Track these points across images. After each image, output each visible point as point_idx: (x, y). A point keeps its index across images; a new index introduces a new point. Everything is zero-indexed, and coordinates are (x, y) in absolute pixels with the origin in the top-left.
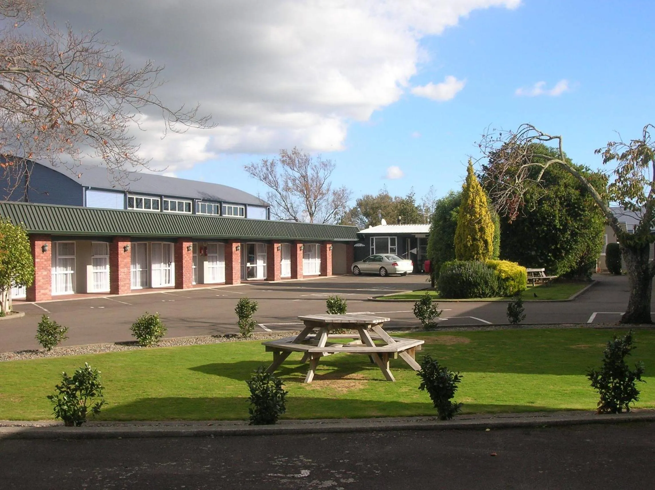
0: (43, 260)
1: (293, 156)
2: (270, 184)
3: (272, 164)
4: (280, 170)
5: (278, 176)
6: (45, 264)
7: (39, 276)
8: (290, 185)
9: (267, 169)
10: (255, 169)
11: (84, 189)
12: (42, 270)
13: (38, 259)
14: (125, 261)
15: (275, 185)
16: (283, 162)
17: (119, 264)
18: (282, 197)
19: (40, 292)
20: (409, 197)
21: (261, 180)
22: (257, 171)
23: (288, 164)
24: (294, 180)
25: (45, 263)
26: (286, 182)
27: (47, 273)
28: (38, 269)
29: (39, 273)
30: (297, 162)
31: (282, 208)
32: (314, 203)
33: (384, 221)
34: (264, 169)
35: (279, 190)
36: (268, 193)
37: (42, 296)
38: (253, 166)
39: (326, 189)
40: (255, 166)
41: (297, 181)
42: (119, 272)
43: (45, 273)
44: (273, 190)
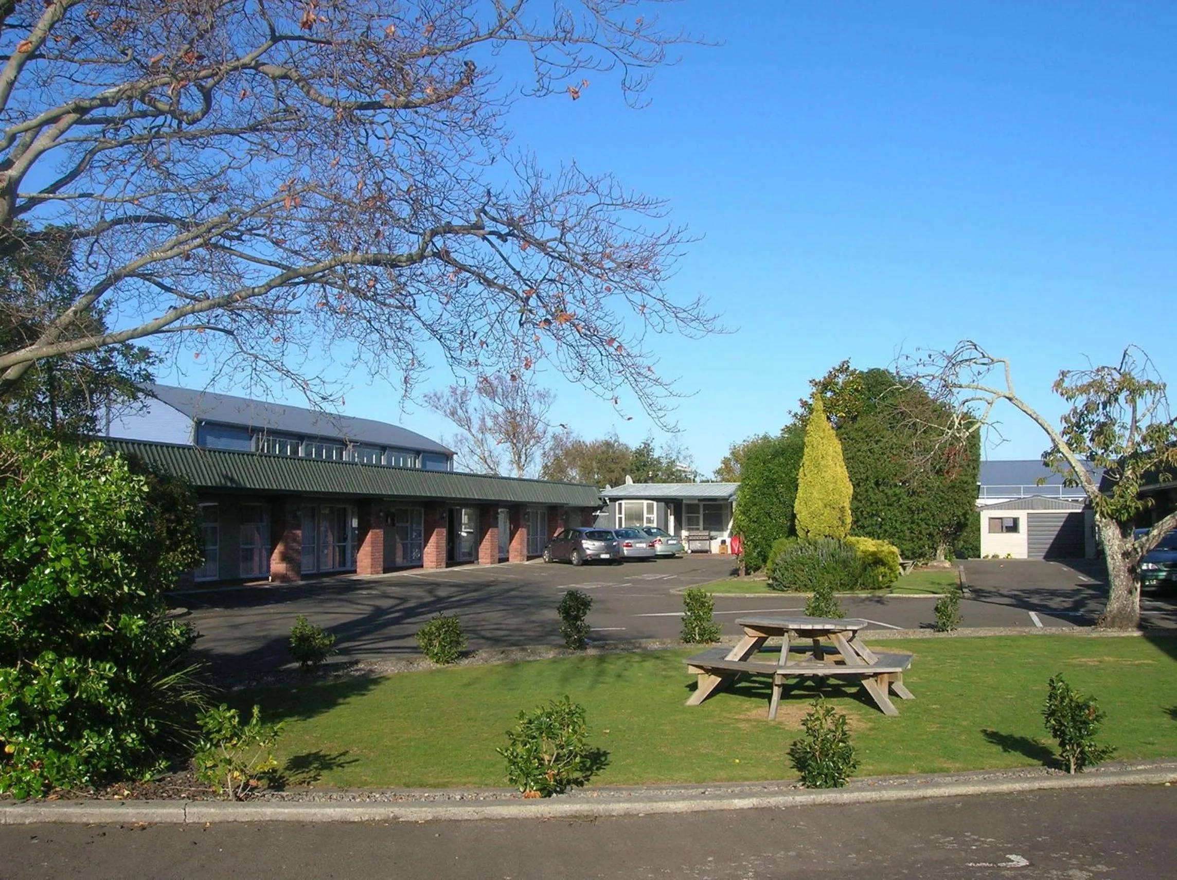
1: (495, 383)
2: (460, 422)
3: (464, 393)
4: (475, 402)
5: (471, 410)
8: (489, 423)
9: (456, 400)
10: (439, 399)
11: (195, 424)
15: (466, 423)
16: (480, 391)
18: (477, 440)
20: (645, 444)
21: (446, 415)
22: (441, 402)
23: (488, 394)
24: (496, 417)
26: (483, 420)
30: (500, 390)
31: (476, 458)
32: (524, 450)
33: (629, 479)
34: (451, 400)
35: (473, 431)
36: (457, 435)
38: (435, 395)
39: (541, 430)
40: (439, 394)
41: (500, 419)
44: (463, 431)
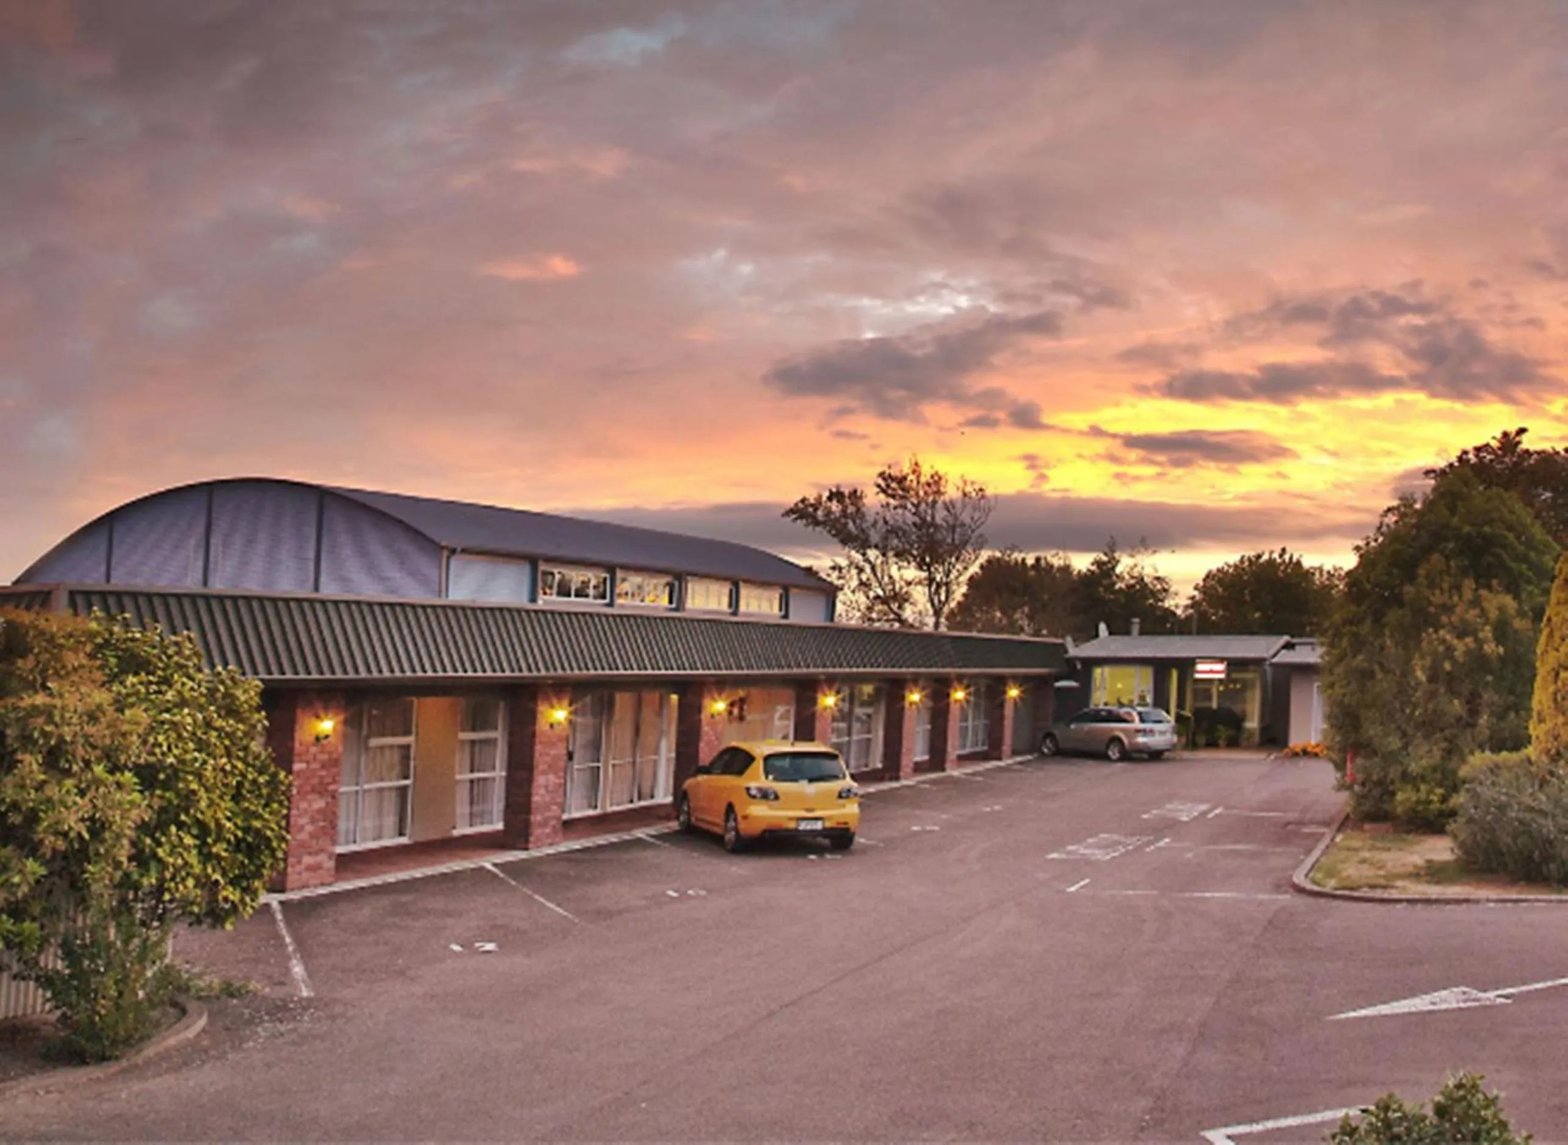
0: (314, 766)
6: (322, 777)
7: (299, 816)
11: (445, 553)
12: (310, 797)
13: (301, 761)
14: (553, 752)
17: (535, 762)
19: (299, 862)
25: (323, 773)
27: (327, 804)
28: (299, 793)
29: (303, 805)
37: (306, 875)
42: (535, 784)
43: (320, 804)
